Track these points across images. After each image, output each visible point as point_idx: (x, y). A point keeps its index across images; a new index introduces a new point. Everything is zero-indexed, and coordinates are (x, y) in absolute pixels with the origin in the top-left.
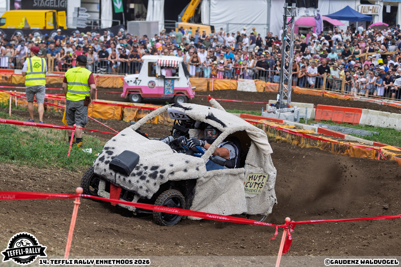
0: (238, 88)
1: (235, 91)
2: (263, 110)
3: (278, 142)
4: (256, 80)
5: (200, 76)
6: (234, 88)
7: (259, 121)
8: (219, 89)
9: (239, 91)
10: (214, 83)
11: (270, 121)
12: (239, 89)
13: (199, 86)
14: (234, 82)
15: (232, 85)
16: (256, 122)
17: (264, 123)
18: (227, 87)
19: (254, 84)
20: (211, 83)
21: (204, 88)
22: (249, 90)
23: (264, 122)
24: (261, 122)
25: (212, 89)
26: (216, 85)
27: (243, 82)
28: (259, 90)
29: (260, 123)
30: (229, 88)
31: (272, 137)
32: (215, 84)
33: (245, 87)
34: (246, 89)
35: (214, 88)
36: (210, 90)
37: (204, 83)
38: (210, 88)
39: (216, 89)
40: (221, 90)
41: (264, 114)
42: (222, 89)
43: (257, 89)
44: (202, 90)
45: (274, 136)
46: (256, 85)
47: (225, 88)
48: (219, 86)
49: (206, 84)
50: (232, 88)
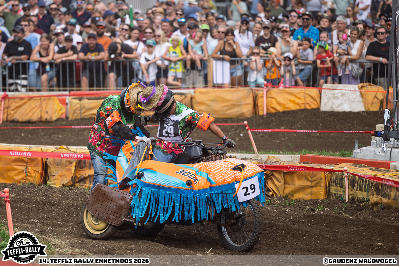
0: (322, 104)
1: (317, 111)
2: (356, 146)
3: (375, 209)
4: (362, 84)
5: (239, 85)
6: (314, 107)
7: (336, 168)
8: (280, 109)
9: (325, 112)
10: (267, 97)
11: (360, 167)
12: (325, 107)
13: (234, 106)
14: (313, 91)
15: (309, 100)
16: (330, 168)
17: (346, 171)
18: (298, 104)
19: (358, 93)
20: (262, 97)
21: (247, 110)
22: (346, 108)
23: (346, 168)
24: (341, 169)
25: (263, 111)
26: (273, 100)
27: (332, 92)
28: (369, 106)
29: (338, 171)
30: (303, 107)
31: (364, 198)
32: (270, 99)
33: (337, 102)
34: (340, 105)
35: (267, 109)
36: (261, 113)
37: (246, 97)
38: (260, 108)
39: (274, 111)
40: (284, 112)
41: (357, 153)
42: (287, 110)
43: (365, 106)
44: (243, 114)
45: (367, 196)
46: (362, 95)
47: (293, 107)
48: (279, 104)
49: (250, 101)
50: (308, 107)
